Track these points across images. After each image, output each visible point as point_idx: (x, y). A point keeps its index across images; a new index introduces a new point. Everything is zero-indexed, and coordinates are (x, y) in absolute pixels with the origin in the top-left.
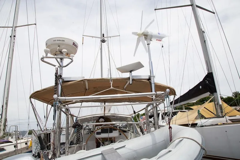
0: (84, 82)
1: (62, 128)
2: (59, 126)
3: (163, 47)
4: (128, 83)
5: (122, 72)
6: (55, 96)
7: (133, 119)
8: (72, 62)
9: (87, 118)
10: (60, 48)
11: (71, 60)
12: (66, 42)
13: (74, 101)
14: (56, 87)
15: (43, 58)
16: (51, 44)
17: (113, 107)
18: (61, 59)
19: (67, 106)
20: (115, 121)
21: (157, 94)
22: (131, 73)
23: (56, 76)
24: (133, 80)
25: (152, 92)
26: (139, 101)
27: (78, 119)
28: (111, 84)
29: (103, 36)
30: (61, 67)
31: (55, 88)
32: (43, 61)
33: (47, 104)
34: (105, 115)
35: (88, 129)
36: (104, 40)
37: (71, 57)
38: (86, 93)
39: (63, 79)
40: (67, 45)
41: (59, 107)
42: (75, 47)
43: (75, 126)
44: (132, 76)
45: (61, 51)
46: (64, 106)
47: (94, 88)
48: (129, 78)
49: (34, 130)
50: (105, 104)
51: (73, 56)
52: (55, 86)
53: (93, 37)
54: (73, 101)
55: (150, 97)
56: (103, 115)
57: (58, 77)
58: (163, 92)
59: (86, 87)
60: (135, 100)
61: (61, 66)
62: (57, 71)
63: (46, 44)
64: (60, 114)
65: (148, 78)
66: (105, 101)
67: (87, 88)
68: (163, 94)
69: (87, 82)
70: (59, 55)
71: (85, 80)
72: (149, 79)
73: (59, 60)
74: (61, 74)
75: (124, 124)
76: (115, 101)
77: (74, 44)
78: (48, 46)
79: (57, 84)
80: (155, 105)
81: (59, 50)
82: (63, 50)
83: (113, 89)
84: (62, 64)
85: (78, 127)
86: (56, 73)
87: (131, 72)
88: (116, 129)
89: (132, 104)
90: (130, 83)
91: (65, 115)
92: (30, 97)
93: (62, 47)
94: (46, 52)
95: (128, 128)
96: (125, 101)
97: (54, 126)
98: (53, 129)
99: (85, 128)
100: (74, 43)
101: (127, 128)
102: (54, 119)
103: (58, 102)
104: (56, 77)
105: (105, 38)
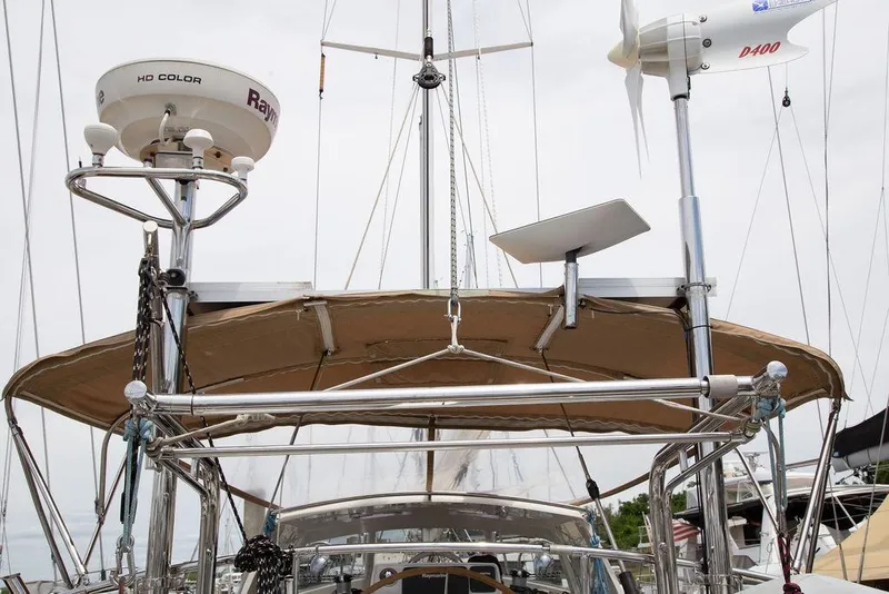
0: (307, 309)
1: (175, 570)
2: (160, 553)
3: (786, 102)
4: (556, 321)
5: (525, 259)
6: (135, 389)
7: (591, 531)
8: (240, 198)
9: (334, 514)
10: (177, 123)
11: (234, 191)
12: (209, 85)
13: (239, 418)
14: (143, 340)
15: (79, 176)
16: (128, 99)
17: (483, 452)
18: (185, 182)
19: (206, 442)
20: (489, 539)
21: (709, 388)
22: (571, 265)
23: (145, 277)
24: (584, 304)
25: (693, 374)
26: (630, 422)
27: (282, 516)
28: (454, 327)
29: (428, 50)
30: (183, 225)
31: (138, 345)
32: (81, 192)
33: (104, 433)
34: (435, 499)
35: (337, 579)
36: (429, 73)
37: (235, 175)
38: (320, 374)
39: (193, 296)
40: (218, 104)
41: (159, 447)
42: (263, 116)
43: (250, 559)
44: (579, 283)
45: (180, 135)
46: (189, 443)
47: (368, 345)
48: (561, 293)
49: (18, 576)
50: (431, 437)
51: (249, 168)
52: (139, 331)
53: (377, 52)
54: (234, 417)
55: (672, 404)
56: (420, 499)
57: (157, 283)
58: (747, 380)
59: (320, 340)
60: (606, 420)
61: (181, 222)
62: (152, 249)
63: (101, 97)
64: (170, 489)
65: (671, 293)
66: (433, 420)
67: (329, 343)
68: (748, 388)
69: (326, 312)
70: (173, 160)
71: (312, 299)
72: (680, 302)
73: (170, 187)
74: (179, 262)
75: (545, 558)
76: (491, 421)
77: (253, 96)
78: (109, 108)
79: (146, 319)
80: (708, 448)
81: (169, 129)
82: (189, 135)
83: (462, 354)
84: (191, 209)
85: (267, 565)
86: (144, 262)
87: (571, 256)
88: (489, 581)
89: (577, 444)
90: (564, 321)
91: (196, 495)
92: (10, 392)
93: (186, 113)
94: (98, 143)
95: (569, 580)
96: (549, 422)
97: (125, 555)
98: (119, 570)
99: (322, 570)
100: (252, 92)
101: (558, 582)
102: (126, 516)
103: (149, 423)
104: (146, 285)
105: (441, 57)
